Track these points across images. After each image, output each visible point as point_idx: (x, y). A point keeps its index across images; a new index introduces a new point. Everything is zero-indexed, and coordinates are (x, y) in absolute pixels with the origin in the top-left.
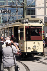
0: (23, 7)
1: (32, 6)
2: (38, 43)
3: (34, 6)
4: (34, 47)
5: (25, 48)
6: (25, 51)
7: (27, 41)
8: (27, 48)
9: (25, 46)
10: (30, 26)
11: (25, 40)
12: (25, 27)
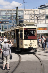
0: (16, 20)
1: (21, 19)
2: (34, 41)
3: (23, 19)
4: (30, 44)
5: (24, 45)
6: (24, 48)
7: (25, 39)
8: (25, 45)
9: (24, 44)
10: (27, 29)
11: (24, 39)
12: (23, 29)
